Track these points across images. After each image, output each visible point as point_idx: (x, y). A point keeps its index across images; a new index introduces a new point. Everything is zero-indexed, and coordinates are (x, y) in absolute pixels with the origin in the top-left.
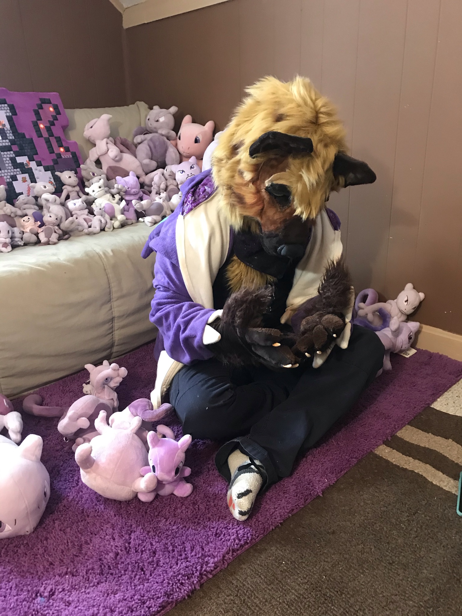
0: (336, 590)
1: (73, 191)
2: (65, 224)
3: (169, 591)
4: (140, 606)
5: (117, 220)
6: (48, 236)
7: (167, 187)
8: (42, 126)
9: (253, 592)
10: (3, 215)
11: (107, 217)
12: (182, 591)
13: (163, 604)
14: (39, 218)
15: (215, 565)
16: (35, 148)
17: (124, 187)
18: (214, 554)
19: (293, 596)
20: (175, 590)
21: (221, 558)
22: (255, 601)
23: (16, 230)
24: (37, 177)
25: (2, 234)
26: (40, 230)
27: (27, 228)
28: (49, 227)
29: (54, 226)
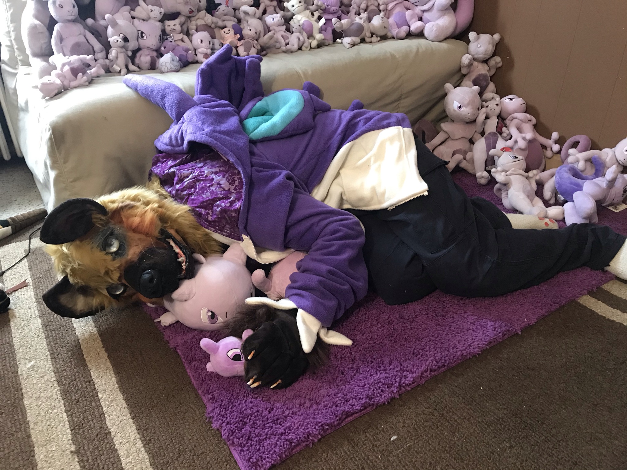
0: (537, 419)
1: (271, 5)
2: (264, 39)
3: (370, 394)
4: (344, 403)
5: (314, 38)
6: (247, 50)
7: (367, 7)
9: (451, 408)
10: (203, 25)
11: (305, 34)
12: (383, 397)
13: (365, 405)
14: (238, 30)
15: (414, 380)
17: (324, 4)
18: (412, 370)
19: (492, 418)
20: (375, 395)
21: (420, 374)
22: (453, 416)
23: (216, 42)
25: (203, 44)
26: (240, 44)
27: (226, 40)
28: (248, 41)
29: (253, 40)
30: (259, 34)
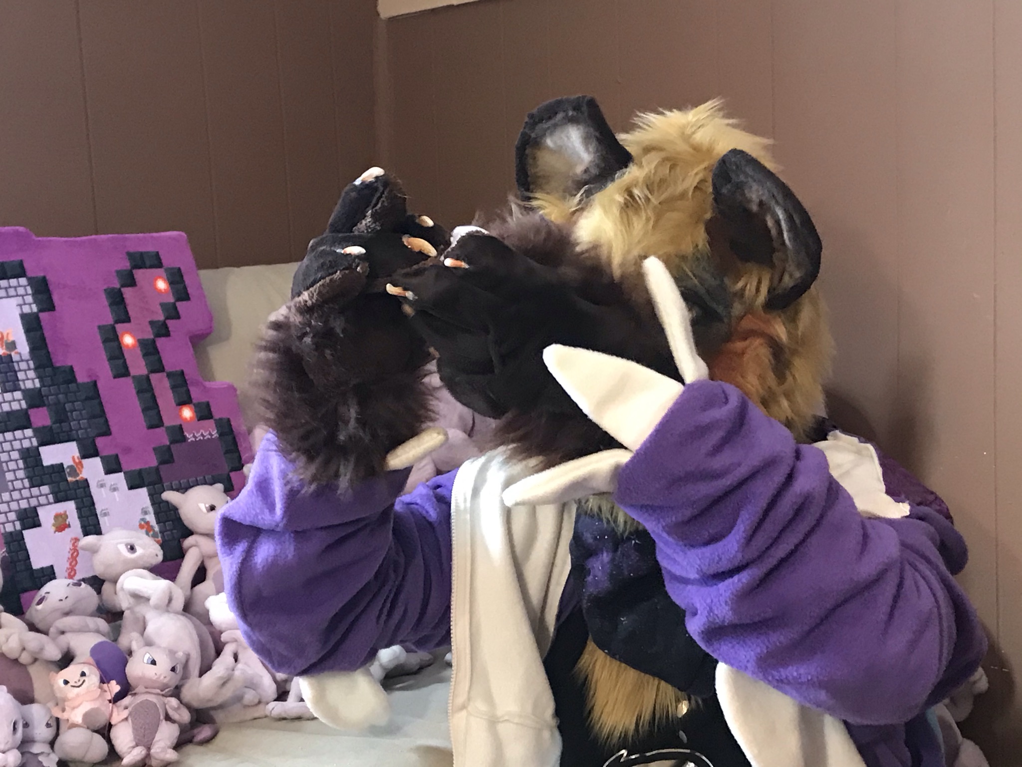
2: (201, 688)
6: (145, 739)
8: (128, 340)
14: (113, 666)
16: (103, 413)
24: (103, 512)
26: (118, 715)
27: (74, 708)
28: (147, 700)
29: (163, 695)
30: (186, 666)
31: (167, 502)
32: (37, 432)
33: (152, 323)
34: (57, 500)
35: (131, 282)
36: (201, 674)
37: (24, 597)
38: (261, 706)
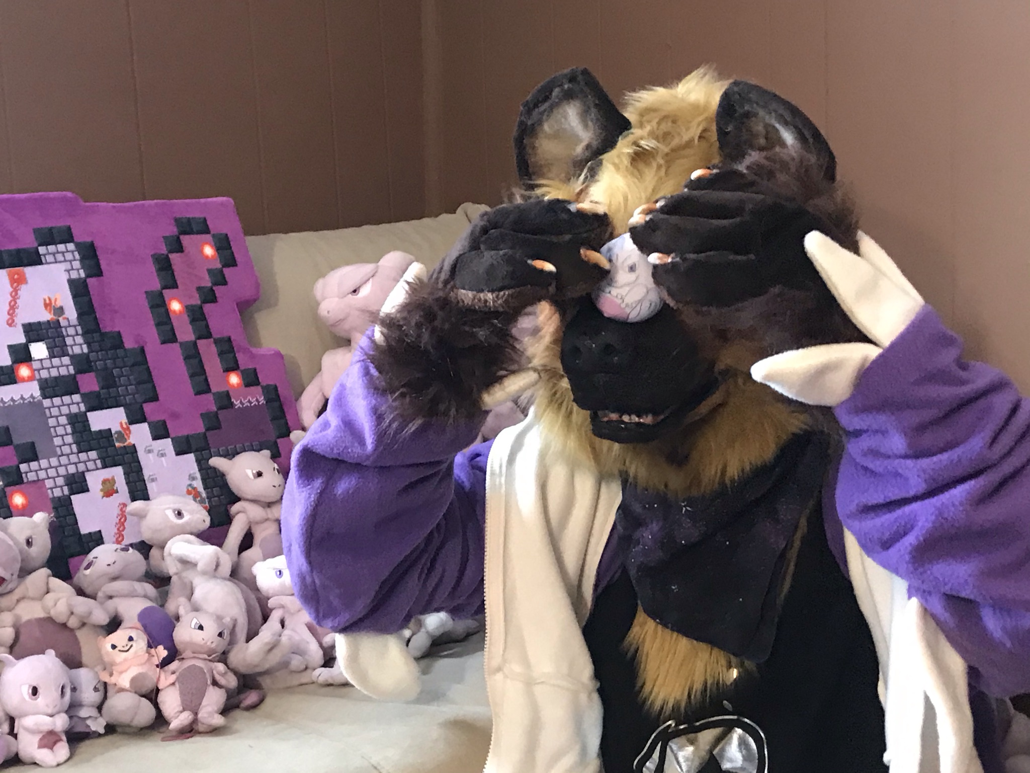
2: (248, 653)
6: (192, 704)
8: (175, 306)
10: (40, 621)
14: (161, 633)
16: (150, 379)
24: (151, 477)
25: (41, 700)
26: (166, 679)
27: (121, 673)
28: (194, 665)
29: (210, 661)
30: (233, 632)
31: (215, 469)
32: (85, 398)
33: (199, 289)
34: (105, 466)
35: (179, 248)
36: (248, 640)
37: (73, 561)
38: (309, 671)
